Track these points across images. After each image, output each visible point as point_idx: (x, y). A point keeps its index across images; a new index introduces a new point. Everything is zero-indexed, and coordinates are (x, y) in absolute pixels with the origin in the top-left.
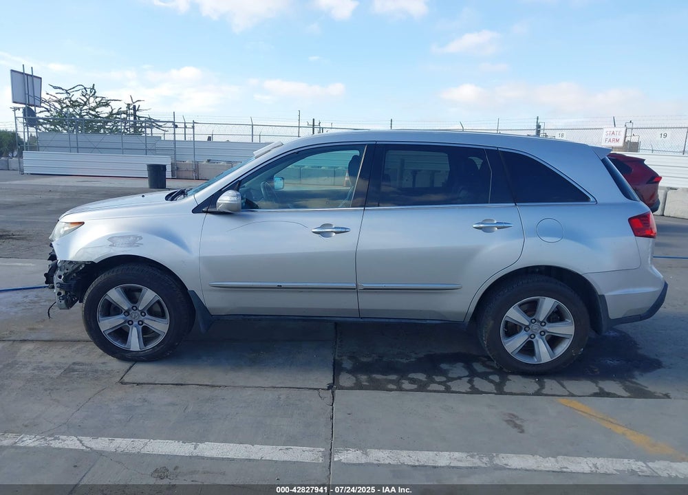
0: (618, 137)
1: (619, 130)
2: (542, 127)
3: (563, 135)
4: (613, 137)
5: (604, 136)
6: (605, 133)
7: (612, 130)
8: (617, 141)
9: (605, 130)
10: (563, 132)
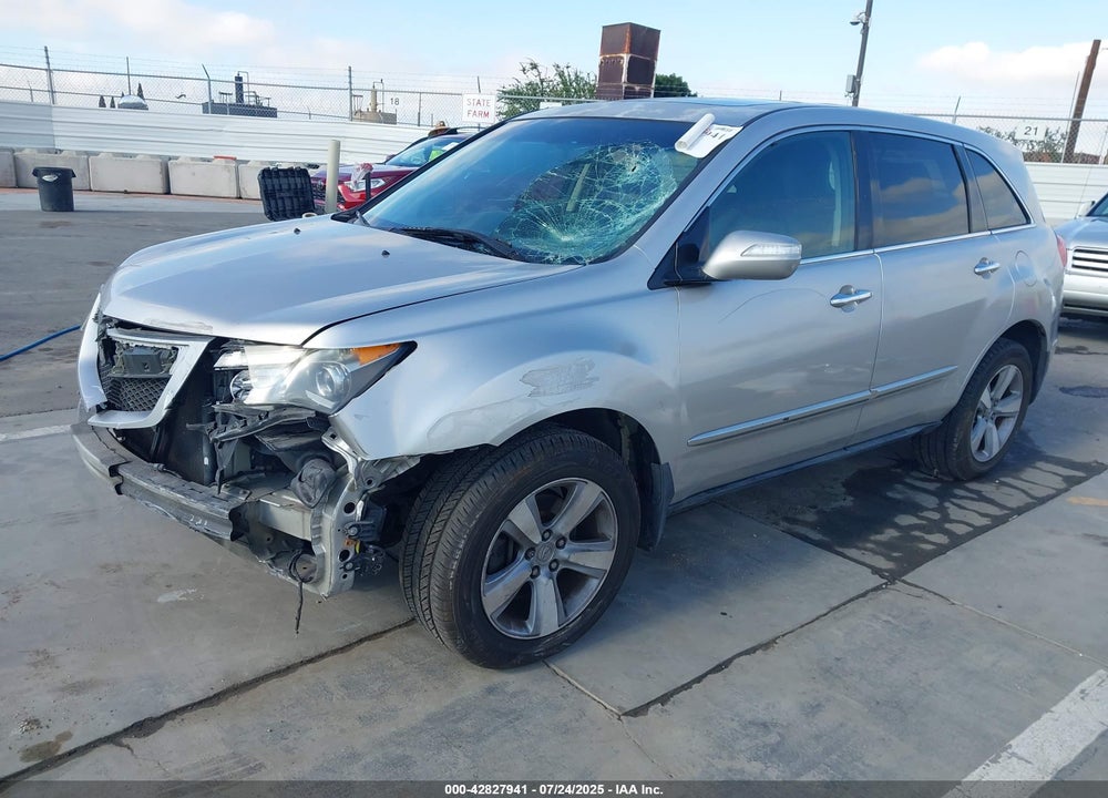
0: (486, 109)
1: (486, 97)
2: (245, 80)
3: (397, 102)
4: (479, 108)
5: (466, 108)
6: (465, 102)
7: (477, 97)
8: (487, 115)
9: (465, 97)
10: (398, 95)
